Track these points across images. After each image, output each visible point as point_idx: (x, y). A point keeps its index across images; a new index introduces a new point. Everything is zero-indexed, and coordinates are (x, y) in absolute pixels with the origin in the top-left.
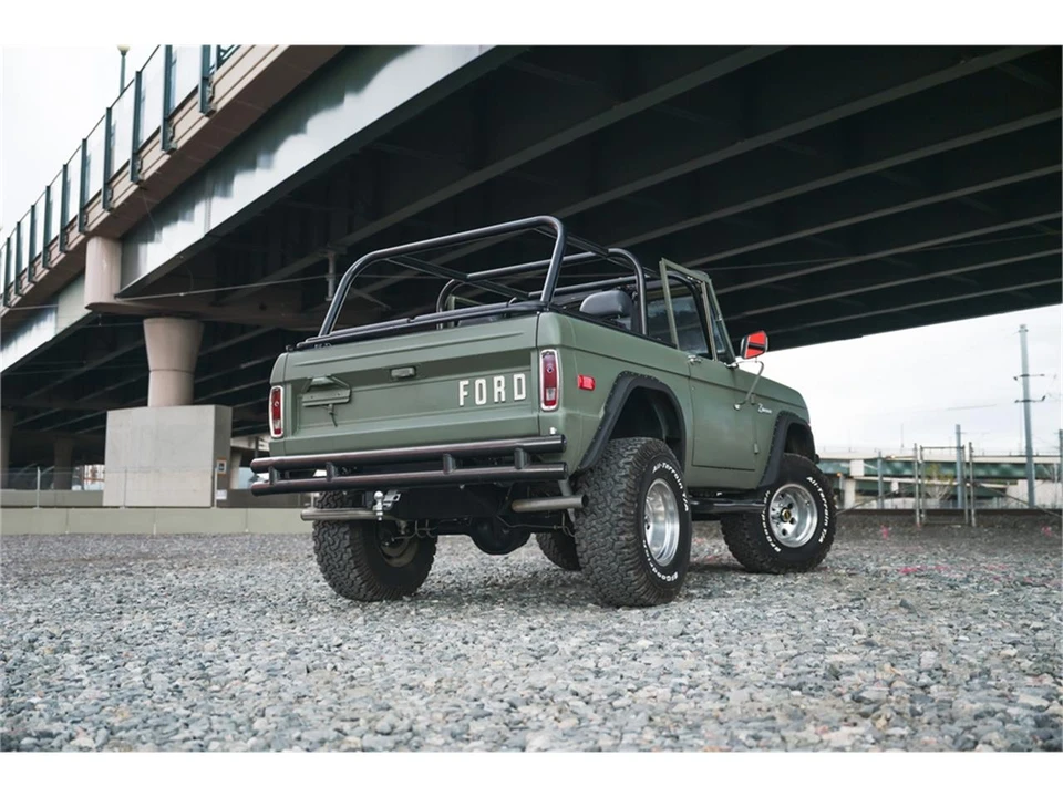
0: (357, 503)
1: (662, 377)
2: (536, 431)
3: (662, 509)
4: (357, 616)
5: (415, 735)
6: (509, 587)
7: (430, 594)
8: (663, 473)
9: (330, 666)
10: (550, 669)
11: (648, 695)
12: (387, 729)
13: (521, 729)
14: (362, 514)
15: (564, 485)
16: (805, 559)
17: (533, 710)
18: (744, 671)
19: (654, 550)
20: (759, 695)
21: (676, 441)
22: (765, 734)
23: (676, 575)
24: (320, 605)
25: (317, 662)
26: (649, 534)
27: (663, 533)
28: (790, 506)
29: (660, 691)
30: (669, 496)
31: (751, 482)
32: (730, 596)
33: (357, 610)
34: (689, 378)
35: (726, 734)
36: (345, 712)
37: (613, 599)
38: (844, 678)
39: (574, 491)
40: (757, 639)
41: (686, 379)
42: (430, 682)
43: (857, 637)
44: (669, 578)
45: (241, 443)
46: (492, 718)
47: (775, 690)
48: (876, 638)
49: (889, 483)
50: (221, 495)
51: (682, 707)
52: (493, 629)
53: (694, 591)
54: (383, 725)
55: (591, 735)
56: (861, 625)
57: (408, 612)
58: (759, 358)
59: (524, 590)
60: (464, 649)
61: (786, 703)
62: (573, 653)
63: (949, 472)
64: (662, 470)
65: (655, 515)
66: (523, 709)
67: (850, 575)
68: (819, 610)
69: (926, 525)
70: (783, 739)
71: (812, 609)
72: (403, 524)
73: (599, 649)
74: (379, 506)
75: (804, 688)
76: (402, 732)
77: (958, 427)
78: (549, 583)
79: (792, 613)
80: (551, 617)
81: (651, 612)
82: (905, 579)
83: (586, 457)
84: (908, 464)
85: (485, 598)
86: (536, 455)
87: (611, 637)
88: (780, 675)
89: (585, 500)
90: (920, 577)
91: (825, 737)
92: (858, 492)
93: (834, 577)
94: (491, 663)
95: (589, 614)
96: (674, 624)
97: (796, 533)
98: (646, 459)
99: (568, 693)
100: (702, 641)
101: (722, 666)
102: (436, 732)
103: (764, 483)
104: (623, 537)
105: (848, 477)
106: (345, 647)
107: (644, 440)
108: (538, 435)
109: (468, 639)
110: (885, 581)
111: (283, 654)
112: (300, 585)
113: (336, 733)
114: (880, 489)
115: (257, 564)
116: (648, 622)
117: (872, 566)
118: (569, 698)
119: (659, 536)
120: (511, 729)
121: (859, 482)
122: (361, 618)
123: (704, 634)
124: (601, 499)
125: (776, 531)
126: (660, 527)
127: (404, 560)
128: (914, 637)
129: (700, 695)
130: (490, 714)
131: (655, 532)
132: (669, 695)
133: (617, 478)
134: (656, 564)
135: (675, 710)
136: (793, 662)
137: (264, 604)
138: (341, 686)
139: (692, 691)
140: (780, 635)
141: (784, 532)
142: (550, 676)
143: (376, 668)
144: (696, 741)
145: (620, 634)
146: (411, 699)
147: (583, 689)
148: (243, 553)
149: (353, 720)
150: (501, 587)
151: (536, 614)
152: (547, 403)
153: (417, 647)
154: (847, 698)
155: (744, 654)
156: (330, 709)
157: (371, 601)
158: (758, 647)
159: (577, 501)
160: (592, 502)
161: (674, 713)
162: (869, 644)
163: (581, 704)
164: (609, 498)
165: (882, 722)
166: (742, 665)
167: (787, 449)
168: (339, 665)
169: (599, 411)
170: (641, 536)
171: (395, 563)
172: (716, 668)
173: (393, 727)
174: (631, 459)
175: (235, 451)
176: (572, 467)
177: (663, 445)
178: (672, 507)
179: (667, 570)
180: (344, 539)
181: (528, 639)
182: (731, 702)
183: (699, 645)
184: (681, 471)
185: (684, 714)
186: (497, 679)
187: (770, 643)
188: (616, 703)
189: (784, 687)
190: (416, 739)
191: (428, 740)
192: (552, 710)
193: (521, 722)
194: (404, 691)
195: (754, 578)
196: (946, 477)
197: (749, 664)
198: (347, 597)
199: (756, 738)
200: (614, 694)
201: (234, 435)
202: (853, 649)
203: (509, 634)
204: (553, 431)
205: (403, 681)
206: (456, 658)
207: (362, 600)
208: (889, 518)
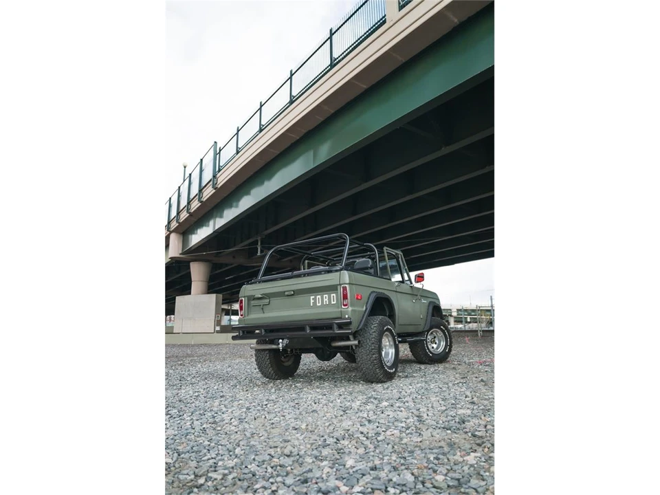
0: (272, 342)
1: (387, 293)
2: (340, 316)
3: (388, 344)
4: (272, 387)
5: (300, 457)
6: (329, 372)
7: (299, 376)
8: (388, 330)
9: (263, 417)
10: (350, 419)
11: (391, 433)
12: (289, 453)
13: (342, 453)
14: (274, 347)
15: (351, 337)
16: (442, 358)
17: (346, 442)
18: (426, 419)
19: (385, 359)
20: (434, 434)
21: (392, 316)
22: (441, 456)
23: (394, 370)
24: (258, 381)
25: (258, 414)
26: (383, 353)
27: (389, 353)
28: (435, 337)
29: (395, 431)
30: (390, 339)
31: (420, 329)
32: (415, 377)
33: (272, 384)
34: (396, 291)
35: (425, 457)
36: (271, 444)
37: (370, 380)
38: (466, 423)
39: (355, 338)
40: (429, 401)
41: (394, 293)
42: (304, 426)
43: (467, 399)
44: (392, 371)
45: (225, 307)
46: (330, 446)
47: (440, 430)
48: (475, 399)
49: (466, 318)
50: (218, 328)
51: (405, 441)
52: (325, 395)
53: (400, 374)
54: (287, 451)
55: (371, 458)
56: (468, 393)
57: (291, 386)
58: (422, 283)
59: (334, 373)
60: (315, 407)
61: (446, 437)
62: (358, 409)
63: (489, 313)
64: (388, 329)
65: (385, 346)
66: (342, 442)
67: (459, 364)
68: (450, 385)
69: (482, 336)
70: (448, 459)
71: (447, 384)
72: (289, 350)
73: (368, 407)
74: (281, 345)
75: (452, 429)
76: (295, 456)
77: (491, 297)
78: (344, 370)
79: (441, 386)
80: (347, 388)
81: (386, 385)
82: (480, 367)
83: (359, 326)
84: (473, 311)
85: (321, 378)
86: (340, 326)
87: (372, 400)
88: (441, 422)
89: (359, 342)
90: (486, 366)
91: (465, 458)
92: (455, 321)
93: (453, 366)
94: (326, 414)
95: (361, 387)
96: (395, 393)
97: (437, 348)
98: (382, 325)
99: (359, 433)
100: (408, 402)
101: (417, 417)
102: (308, 455)
103: (425, 329)
104: (374, 356)
105: (451, 316)
106: (268, 406)
107: (381, 317)
108: (341, 318)
109: (317, 401)
110: (473, 368)
111: (245, 410)
112: (249, 370)
113: (269, 456)
114: (463, 320)
115: (232, 360)
116: (385, 391)
117: (466, 359)
118: (360, 435)
119: (387, 354)
120: (338, 453)
121: (455, 317)
122: (274, 389)
123: (408, 399)
124: (365, 341)
125: (430, 347)
126: (387, 351)
127: (290, 363)
128: (490, 398)
129: (411, 434)
130: (329, 445)
131: (385, 352)
132: (399, 433)
133: (371, 333)
134: (387, 366)
135: (403, 442)
136: (444, 414)
137: (235, 381)
138: (268, 427)
139: (408, 432)
140: (438, 398)
141: (433, 348)
142: (350, 423)
143: (282, 418)
144: (413, 460)
145: (376, 399)
146: (297, 435)
147: (364, 430)
148: (227, 353)
149: (275, 447)
150: (326, 371)
151: (341, 386)
152: (345, 305)
153: (297, 406)
154: (470, 434)
155: (425, 410)
156: (265, 442)
157: (277, 379)
158: (430, 405)
159: (356, 342)
160: (362, 342)
161: (403, 444)
162: (473, 403)
163: (365, 439)
164: (368, 341)
165: (486, 450)
166: (425, 416)
167: (433, 315)
168: (267, 416)
169: (363, 307)
170: (380, 355)
171: (286, 364)
172: (416, 418)
173: (291, 452)
174: (376, 325)
175: (223, 309)
176: (354, 330)
177: (387, 319)
178: (392, 343)
179: (390, 368)
180: (267, 356)
181: (339, 401)
182: (424, 437)
183: (407, 404)
184: (394, 328)
185: (406, 444)
186: (330, 425)
187: (434, 403)
188: (379, 438)
189: (444, 428)
190: (301, 459)
191: (306, 460)
192: (354, 442)
193: (342, 449)
194: (294, 432)
195: (423, 367)
196: (487, 315)
197: (428, 415)
198: (267, 378)
199: (437, 459)
200: (377, 433)
201: (223, 304)
202: (468, 406)
203: (332, 398)
204: (347, 316)
205: (292, 425)
206: (312, 412)
207: (273, 379)
208: (468, 334)
